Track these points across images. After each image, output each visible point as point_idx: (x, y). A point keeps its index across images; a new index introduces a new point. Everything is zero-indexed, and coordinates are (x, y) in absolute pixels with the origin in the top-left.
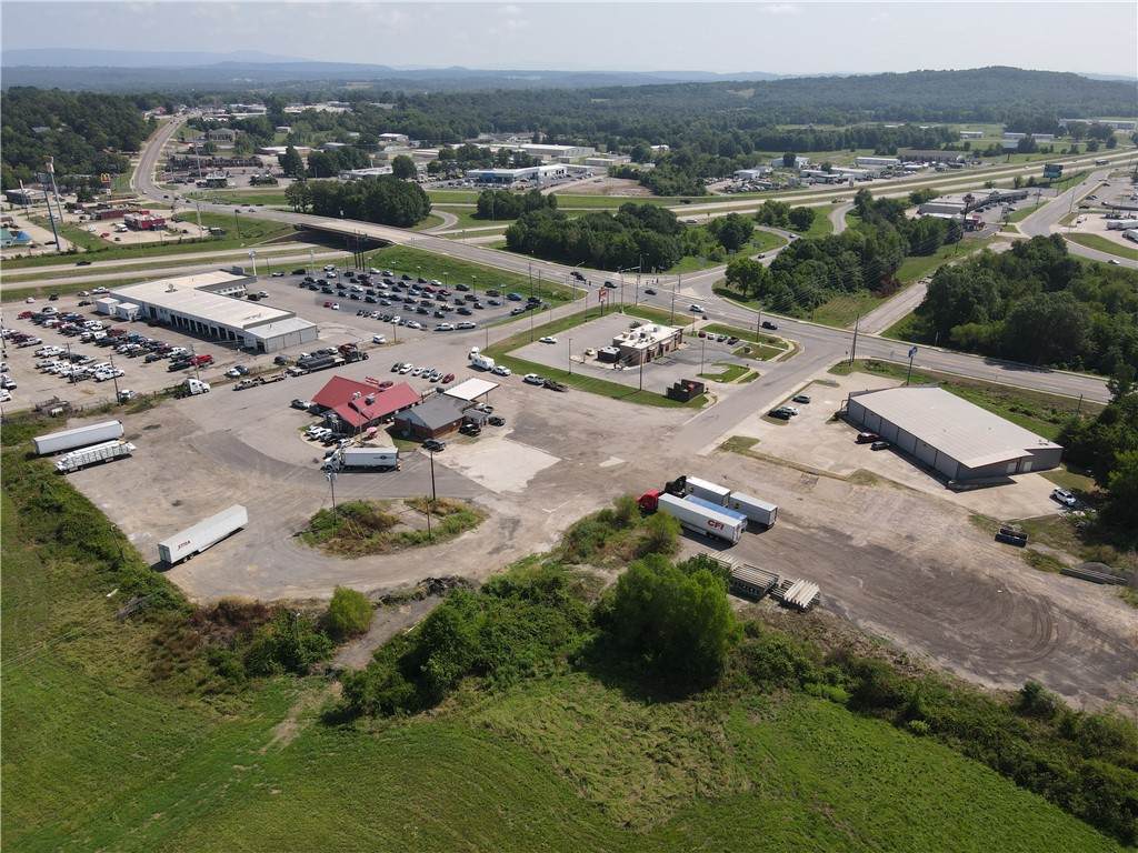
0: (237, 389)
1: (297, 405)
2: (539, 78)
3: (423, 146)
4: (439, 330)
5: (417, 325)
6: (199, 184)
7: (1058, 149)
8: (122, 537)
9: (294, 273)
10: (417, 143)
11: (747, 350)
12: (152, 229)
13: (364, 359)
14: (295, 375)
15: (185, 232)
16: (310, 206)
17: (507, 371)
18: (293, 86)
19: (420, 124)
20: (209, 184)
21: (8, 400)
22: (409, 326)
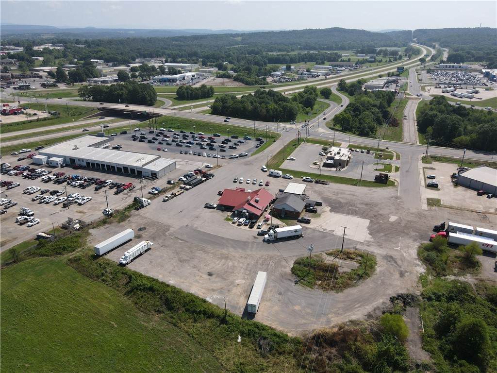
0: (164, 201)
1: (208, 206)
2: (134, 32)
3: (114, 65)
4: (232, 158)
5: (219, 156)
6: (15, 88)
7: (383, 61)
8: (205, 301)
9: (121, 134)
10: (111, 64)
11: (381, 156)
12: (15, 114)
13: (213, 177)
14: (187, 189)
15: (35, 114)
16: (91, 98)
17: (292, 176)
18: (13, 36)
19: (108, 54)
20: (20, 88)
21: (38, 223)
22: (214, 157)
